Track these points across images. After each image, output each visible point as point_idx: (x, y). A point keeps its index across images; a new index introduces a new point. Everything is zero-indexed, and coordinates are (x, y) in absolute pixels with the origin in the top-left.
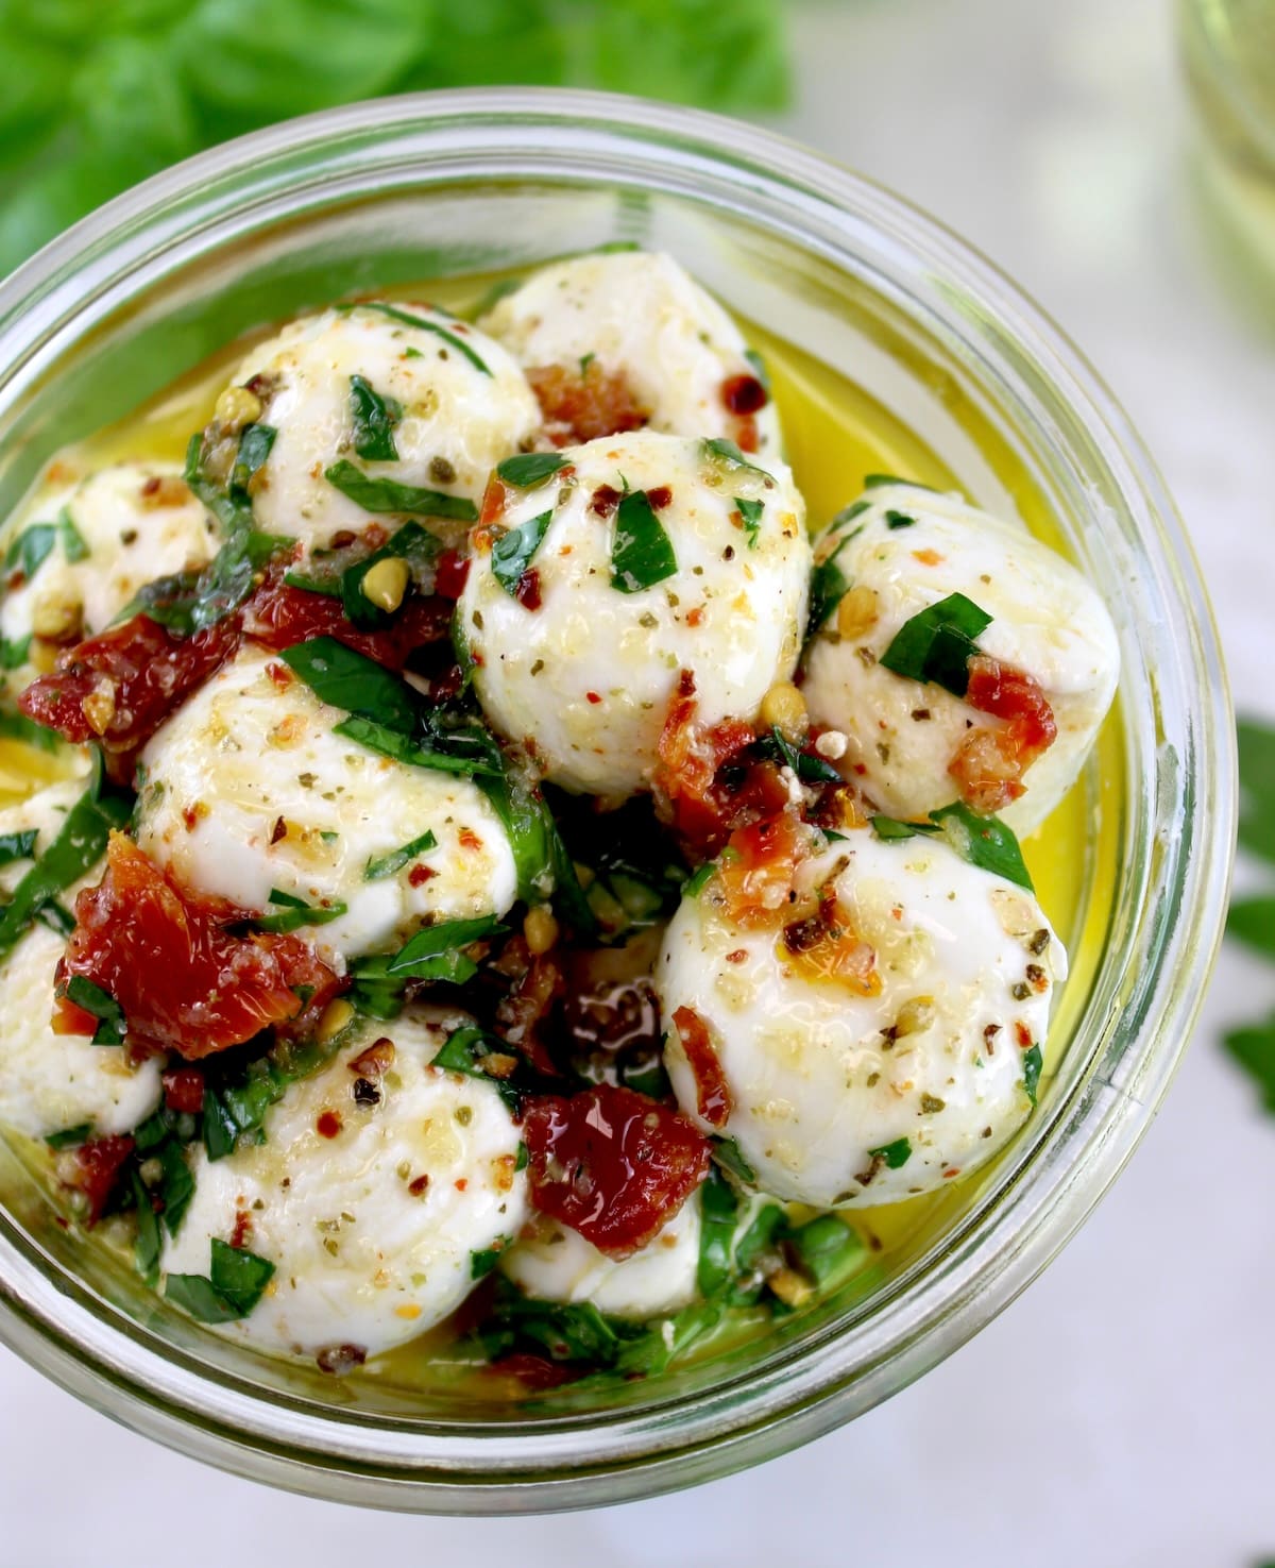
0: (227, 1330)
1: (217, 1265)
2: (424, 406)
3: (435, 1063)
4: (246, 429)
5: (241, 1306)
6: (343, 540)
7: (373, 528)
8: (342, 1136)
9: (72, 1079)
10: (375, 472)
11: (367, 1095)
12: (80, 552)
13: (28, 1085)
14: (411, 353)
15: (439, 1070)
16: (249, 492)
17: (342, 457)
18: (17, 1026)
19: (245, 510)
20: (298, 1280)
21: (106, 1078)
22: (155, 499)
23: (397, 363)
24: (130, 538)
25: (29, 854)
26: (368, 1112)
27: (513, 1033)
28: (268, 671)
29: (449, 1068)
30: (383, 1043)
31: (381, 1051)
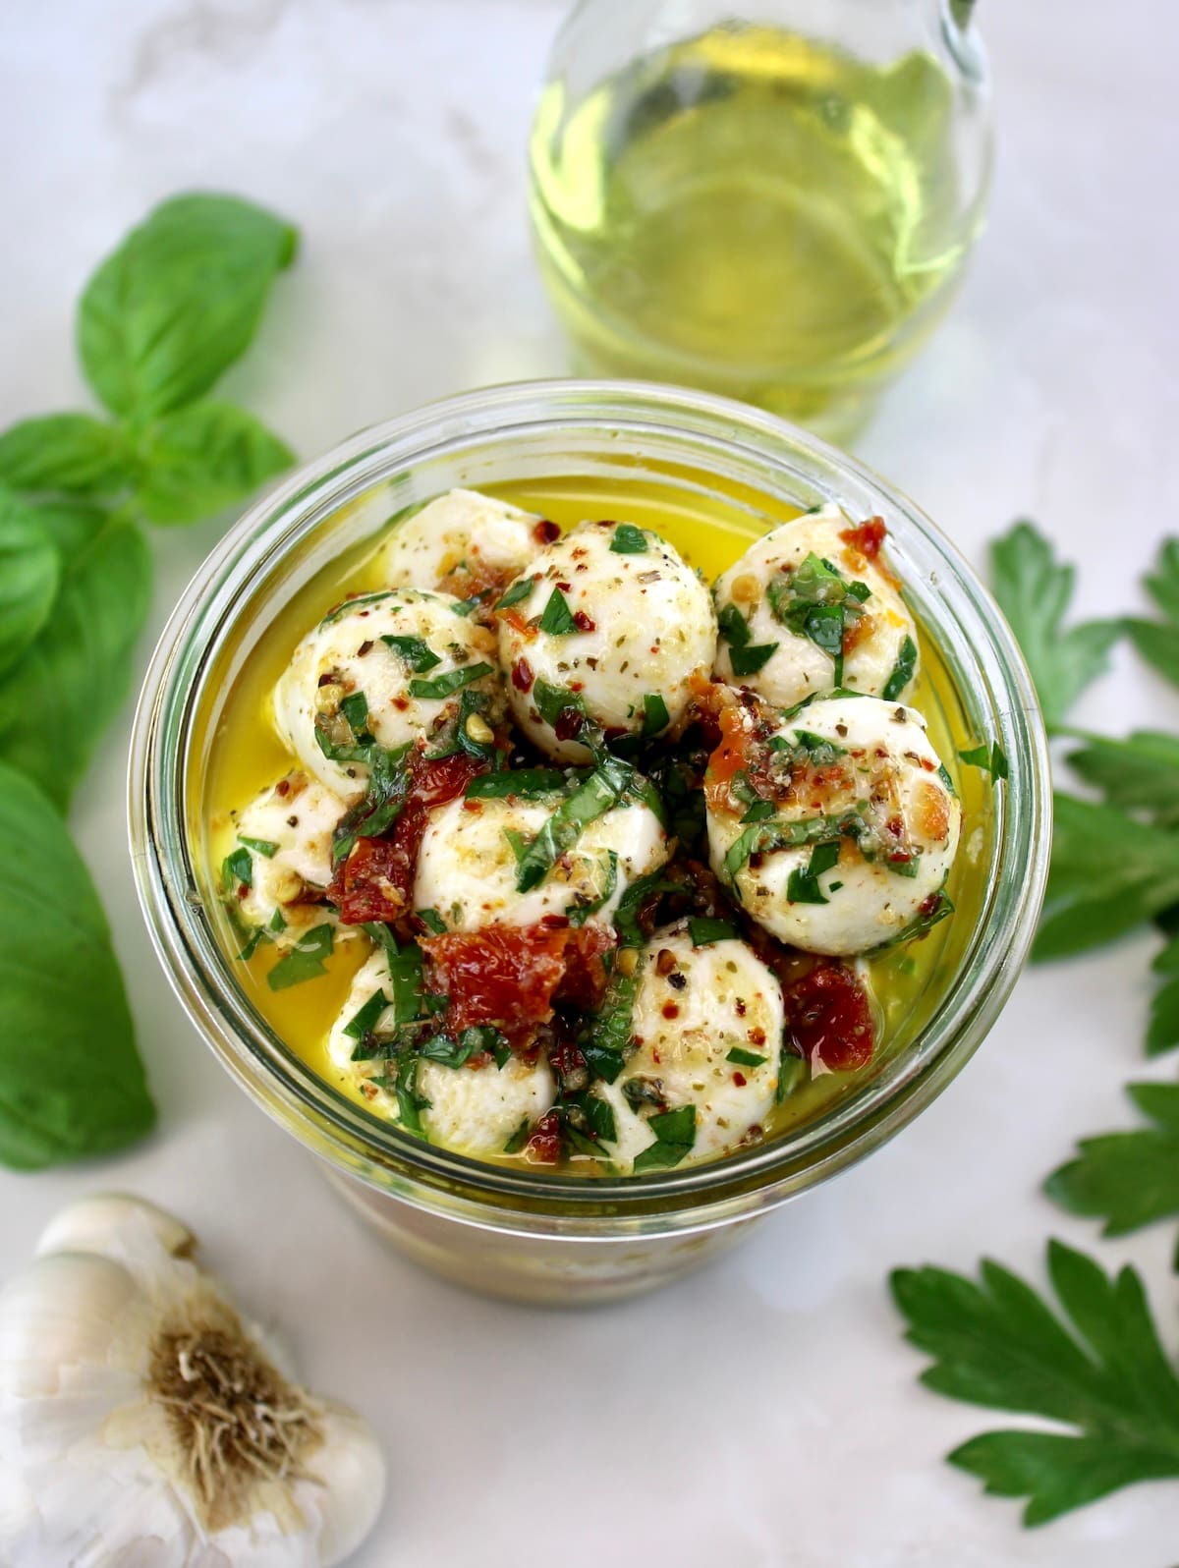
0: (684, 1164)
1: (657, 1131)
2: (427, 629)
3: (695, 945)
4: (343, 704)
5: (687, 1142)
6: (439, 724)
7: (449, 707)
8: (682, 1011)
9: (503, 1099)
10: (432, 675)
11: (679, 982)
12: (271, 850)
13: (480, 1123)
14: (396, 610)
15: (699, 947)
16: (371, 733)
17: (409, 681)
18: (454, 1093)
19: (374, 745)
20: (710, 1104)
21: (521, 1084)
22: (291, 792)
23: (394, 619)
24: (294, 822)
25: (387, 1004)
26: (686, 989)
27: (710, 911)
28: (463, 810)
29: (703, 944)
30: (663, 953)
31: (666, 957)
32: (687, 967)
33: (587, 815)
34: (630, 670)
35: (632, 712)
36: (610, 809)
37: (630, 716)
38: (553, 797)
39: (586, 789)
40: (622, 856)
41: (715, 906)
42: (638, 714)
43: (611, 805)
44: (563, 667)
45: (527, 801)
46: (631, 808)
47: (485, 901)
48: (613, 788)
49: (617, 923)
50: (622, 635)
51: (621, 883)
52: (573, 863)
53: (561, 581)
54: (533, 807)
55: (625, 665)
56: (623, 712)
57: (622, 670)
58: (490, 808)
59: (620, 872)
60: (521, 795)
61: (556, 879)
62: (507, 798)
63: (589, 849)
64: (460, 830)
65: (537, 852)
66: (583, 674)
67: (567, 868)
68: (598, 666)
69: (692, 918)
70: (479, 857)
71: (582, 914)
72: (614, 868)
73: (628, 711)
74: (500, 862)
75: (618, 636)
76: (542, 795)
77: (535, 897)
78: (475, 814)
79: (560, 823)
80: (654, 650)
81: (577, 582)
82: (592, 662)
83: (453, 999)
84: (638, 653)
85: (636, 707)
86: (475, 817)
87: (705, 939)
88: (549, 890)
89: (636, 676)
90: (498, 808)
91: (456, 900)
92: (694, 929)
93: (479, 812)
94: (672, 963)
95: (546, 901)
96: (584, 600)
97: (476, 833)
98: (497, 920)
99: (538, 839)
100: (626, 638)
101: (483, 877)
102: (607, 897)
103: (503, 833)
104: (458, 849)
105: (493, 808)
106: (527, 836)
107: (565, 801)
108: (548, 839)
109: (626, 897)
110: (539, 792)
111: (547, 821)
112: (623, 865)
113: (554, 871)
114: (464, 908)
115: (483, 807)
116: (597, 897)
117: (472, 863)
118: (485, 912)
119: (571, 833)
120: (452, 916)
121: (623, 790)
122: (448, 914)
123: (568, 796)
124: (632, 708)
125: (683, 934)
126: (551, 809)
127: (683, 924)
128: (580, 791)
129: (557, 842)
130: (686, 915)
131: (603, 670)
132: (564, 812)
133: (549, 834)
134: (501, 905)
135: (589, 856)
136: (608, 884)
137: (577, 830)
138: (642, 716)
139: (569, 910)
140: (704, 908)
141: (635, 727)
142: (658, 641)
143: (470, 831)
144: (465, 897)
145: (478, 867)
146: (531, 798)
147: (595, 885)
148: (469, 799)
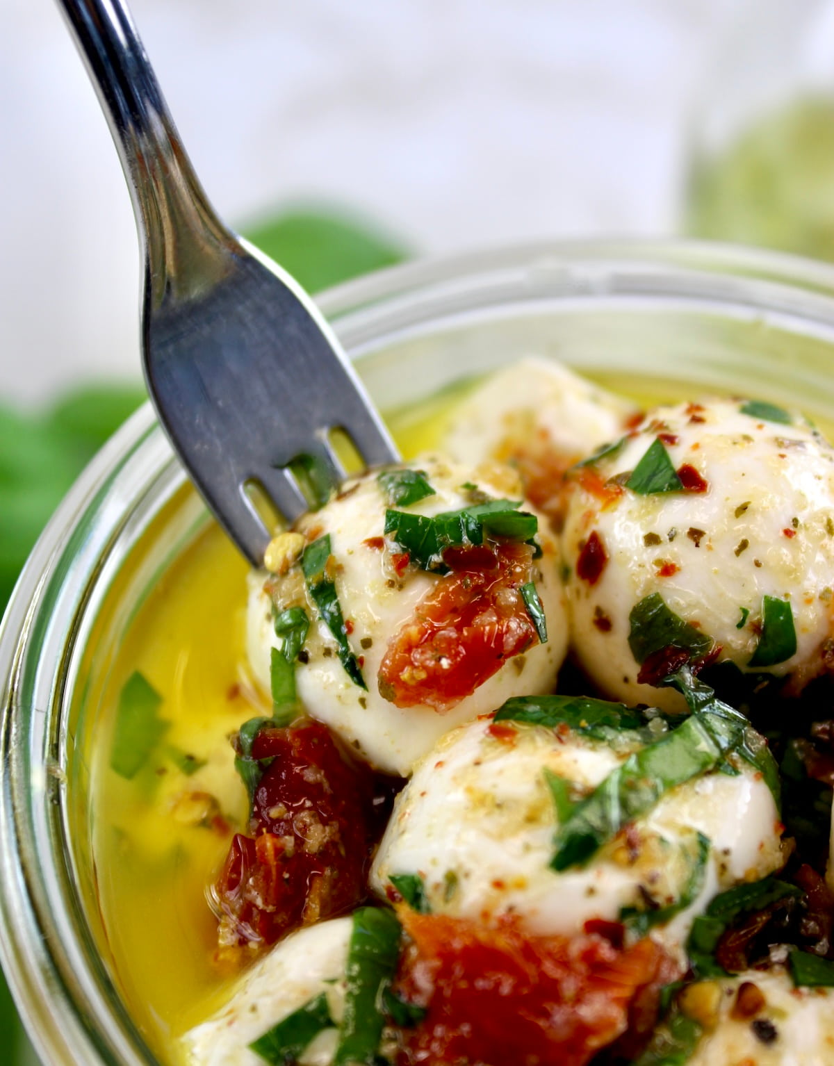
3: (796, 986)
11: (766, 1034)
26: (777, 1047)
27: (822, 946)
28: (487, 735)
29: (811, 985)
30: (746, 986)
31: (749, 994)
32: (782, 1014)
33: (673, 774)
34: (750, 554)
35: (743, 621)
36: (709, 773)
37: (740, 625)
38: (626, 739)
39: (677, 737)
40: (717, 844)
41: (830, 942)
42: (752, 624)
43: (710, 767)
44: (652, 539)
45: (587, 738)
46: (740, 777)
47: (498, 874)
48: (717, 744)
49: (692, 945)
50: (746, 500)
51: (709, 887)
52: (643, 841)
53: (665, 432)
54: (593, 749)
55: (744, 545)
56: (730, 618)
57: (738, 552)
58: (528, 738)
59: (711, 868)
60: (577, 727)
61: (613, 860)
62: (556, 729)
63: (669, 824)
64: (477, 763)
65: (591, 815)
66: (679, 552)
67: (631, 845)
68: (704, 541)
69: (793, 949)
70: (499, 806)
71: (644, 922)
72: (703, 861)
73: (738, 616)
74: (532, 819)
75: (739, 502)
76: (609, 733)
77: (575, 881)
78: (504, 743)
79: (632, 778)
80: (788, 533)
81: (687, 435)
82: (696, 535)
83: (431, 1015)
84: (765, 532)
85: (751, 612)
86: (502, 748)
87: (812, 980)
88: (599, 874)
89: (758, 564)
90: (540, 741)
91: (453, 866)
92: (798, 966)
93: (511, 742)
94: (759, 1004)
95: (591, 892)
96: (695, 454)
97: (501, 772)
98: (511, 909)
99: (594, 795)
100: (750, 506)
101: (500, 837)
102: (686, 902)
103: (542, 778)
104: (469, 790)
105: (533, 740)
106: (579, 786)
107: (645, 747)
108: (609, 797)
109: (715, 905)
110: (606, 728)
111: (613, 771)
112: (716, 859)
113: (612, 846)
114: (463, 883)
115: (519, 736)
116: (670, 899)
117: (488, 814)
118: (495, 893)
119: (647, 795)
120: (442, 891)
121: (732, 748)
122: (437, 886)
123: (650, 742)
124: (745, 612)
125: (777, 968)
126: (622, 756)
127: (779, 954)
128: (667, 738)
129: (624, 804)
130: (785, 942)
131: (710, 548)
132: (640, 763)
133: (613, 789)
134: (521, 885)
135: (670, 836)
136: (691, 882)
137: (657, 796)
138: (757, 629)
139: (627, 912)
140: (815, 939)
141: (745, 646)
142: (795, 522)
143: (491, 767)
144: (469, 865)
145: (493, 822)
146: (593, 737)
147: (670, 882)
148: (497, 723)
